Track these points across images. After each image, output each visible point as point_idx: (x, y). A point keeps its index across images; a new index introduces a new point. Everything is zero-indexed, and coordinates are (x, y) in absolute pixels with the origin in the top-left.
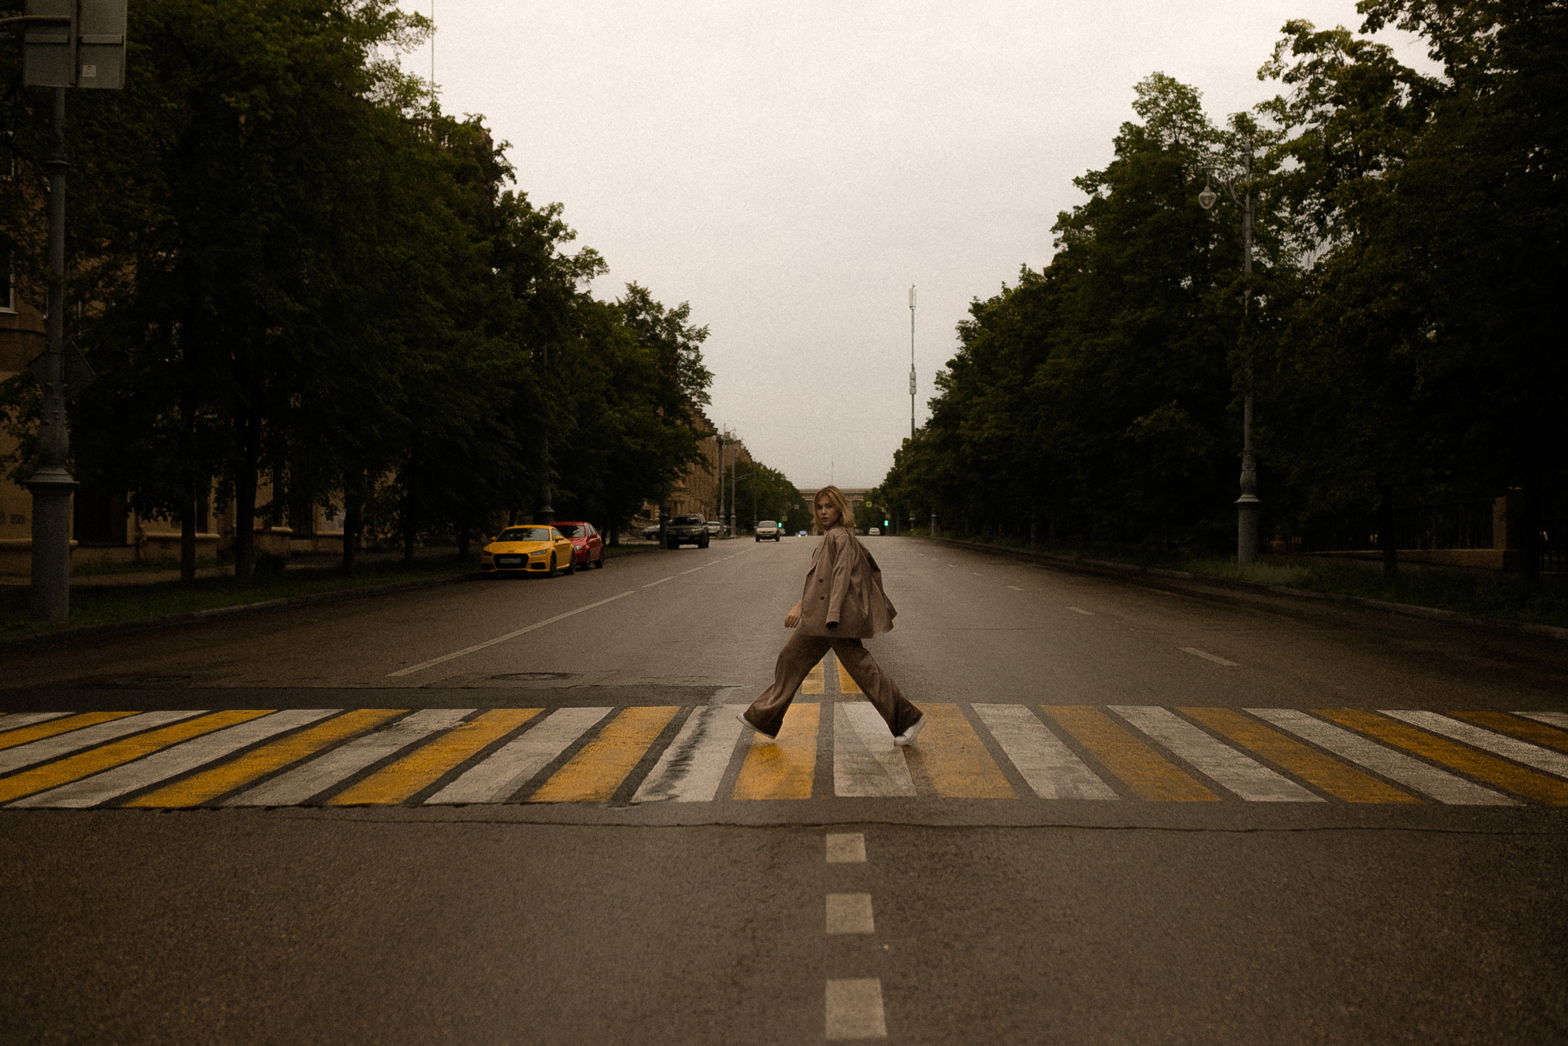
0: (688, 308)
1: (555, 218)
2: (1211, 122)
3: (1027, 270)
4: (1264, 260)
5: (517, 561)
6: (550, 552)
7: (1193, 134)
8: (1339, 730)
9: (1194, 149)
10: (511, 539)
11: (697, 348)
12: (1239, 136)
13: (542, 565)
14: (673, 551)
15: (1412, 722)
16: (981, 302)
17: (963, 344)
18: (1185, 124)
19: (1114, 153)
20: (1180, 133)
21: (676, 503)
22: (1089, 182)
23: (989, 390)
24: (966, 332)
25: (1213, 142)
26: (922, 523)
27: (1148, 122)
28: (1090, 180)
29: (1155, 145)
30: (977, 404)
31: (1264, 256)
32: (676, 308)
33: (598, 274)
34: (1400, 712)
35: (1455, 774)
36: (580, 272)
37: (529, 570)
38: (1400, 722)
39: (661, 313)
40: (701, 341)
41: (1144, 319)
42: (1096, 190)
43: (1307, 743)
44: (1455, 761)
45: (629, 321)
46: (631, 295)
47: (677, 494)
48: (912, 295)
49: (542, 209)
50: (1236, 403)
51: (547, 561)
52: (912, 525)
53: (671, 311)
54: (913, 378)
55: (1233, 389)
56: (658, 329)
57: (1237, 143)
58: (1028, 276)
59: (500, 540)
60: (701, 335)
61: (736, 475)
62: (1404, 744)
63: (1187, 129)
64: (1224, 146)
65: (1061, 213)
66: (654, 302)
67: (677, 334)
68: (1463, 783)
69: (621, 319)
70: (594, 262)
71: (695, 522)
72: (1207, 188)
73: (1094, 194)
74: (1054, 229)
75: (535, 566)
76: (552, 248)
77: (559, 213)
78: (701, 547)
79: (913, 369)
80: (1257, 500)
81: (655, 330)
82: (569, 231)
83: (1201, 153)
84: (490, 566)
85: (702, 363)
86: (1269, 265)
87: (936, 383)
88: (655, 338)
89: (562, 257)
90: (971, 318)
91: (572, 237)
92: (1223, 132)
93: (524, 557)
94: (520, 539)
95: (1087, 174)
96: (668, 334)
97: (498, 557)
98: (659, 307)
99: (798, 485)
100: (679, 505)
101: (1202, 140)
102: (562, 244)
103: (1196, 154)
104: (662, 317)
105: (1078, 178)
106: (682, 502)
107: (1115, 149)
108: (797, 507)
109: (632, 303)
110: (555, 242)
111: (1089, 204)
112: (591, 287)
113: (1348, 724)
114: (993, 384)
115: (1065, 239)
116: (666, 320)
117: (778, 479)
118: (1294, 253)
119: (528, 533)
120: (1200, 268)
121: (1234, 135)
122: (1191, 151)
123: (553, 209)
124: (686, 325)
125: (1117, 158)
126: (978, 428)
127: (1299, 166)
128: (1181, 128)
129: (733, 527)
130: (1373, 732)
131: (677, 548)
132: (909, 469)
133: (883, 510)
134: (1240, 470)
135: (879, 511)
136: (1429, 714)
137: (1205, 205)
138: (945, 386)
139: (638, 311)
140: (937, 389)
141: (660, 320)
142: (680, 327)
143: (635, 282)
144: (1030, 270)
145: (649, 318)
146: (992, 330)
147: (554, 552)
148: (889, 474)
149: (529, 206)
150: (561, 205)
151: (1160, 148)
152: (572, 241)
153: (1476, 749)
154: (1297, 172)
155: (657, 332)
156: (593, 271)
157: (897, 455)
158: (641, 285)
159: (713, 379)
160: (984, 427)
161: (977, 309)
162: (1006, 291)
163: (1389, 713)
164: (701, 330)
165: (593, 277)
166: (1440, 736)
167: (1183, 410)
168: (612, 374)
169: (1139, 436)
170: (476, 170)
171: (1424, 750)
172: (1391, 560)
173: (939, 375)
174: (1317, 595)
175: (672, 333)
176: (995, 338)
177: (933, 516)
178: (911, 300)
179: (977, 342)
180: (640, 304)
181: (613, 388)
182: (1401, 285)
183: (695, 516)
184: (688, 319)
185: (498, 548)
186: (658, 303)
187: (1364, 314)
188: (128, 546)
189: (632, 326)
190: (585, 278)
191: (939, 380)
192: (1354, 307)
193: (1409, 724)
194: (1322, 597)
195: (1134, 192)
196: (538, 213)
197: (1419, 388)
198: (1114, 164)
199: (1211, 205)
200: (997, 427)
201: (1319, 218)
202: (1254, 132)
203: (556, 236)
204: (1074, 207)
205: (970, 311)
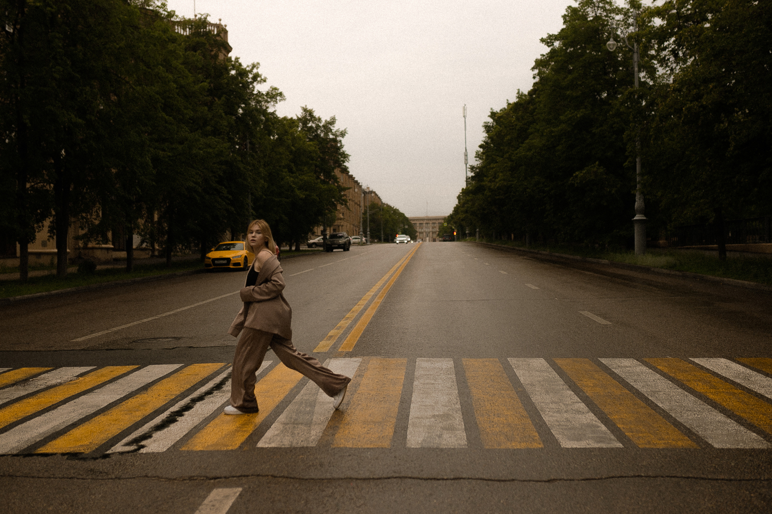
0: (335, 119)
1: (255, 71)
2: (616, 3)
3: (520, 92)
4: (648, 80)
5: (225, 262)
6: (243, 257)
7: (605, 10)
8: (658, 376)
9: (606, 18)
10: (224, 250)
11: (340, 141)
12: (631, 10)
13: (239, 264)
14: (329, 253)
15: (710, 368)
16: (495, 111)
17: (486, 135)
18: (601, 5)
19: (562, 24)
20: (598, 10)
21: (339, 226)
22: (548, 41)
23: (499, 159)
24: (488, 128)
25: (617, 14)
26: (472, 234)
27: (579, 4)
28: (549, 39)
29: (584, 17)
30: (493, 168)
31: (648, 78)
32: (328, 120)
33: (280, 101)
34: (704, 360)
35: (729, 416)
36: (269, 100)
37: (231, 267)
38: (702, 368)
39: (320, 122)
40: (343, 137)
41: (578, 116)
42: (553, 45)
43: (631, 388)
44: (732, 404)
45: (303, 127)
46: (304, 113)
47: (339, 221)
48: (464, 109)
49: (248, 66)
50: (629, 162)
51: (242, 262)
52: (468, 235)
53: (326, 121)
54: (466, 155)
55: (627, 154)
56: (319, 132)
57: (630, 14)
58: (520, 96)
59: (216, 250)
60: (343, 134)
61: (370, 210)
62: (700, 388)
63: (602, 8)
64: (622, 16)
65: (536, 60)
66: (317, 116)
67: (329, 134)
68: (732, 425)
69: (298, 127)
70: (277, 95)
71: (341, 237)
72: (611, 39)
73: (552, 47)
74: (533, 69)
75: (235, 264)
76: (254, 87)
77: (257, 68)
78: (345, 250)
79: (466, 150)
80: (645, 218)
81: (317, 132)
82: (263, 77)
83: (610, 21)
84: (210, 265)
85: (344, 149)
86: (651, 83)
87: (475, 157)
88: (318, 136)
89: (259, 92)
90: (491, 120)
91: (265, 81)
92: (622, 8)
93: (229, 260)
94: (229, 249)
95: (547, 36)
96: (324, 134)
97: (214, 260)
98: (320, 119)
99: (407, 215)
100: (340, 227)
101: (610, 13)
102: (259, 85)
103: (607, 21)
104: (321, 125)
105: (542, 38)
106: (342, 226)
107: (563, 21)
108: (406, 227)
109: (305, 117)
110: (255, 84)
111: (549, 53)
112: (276, 108)
113: (666, 370)
114: (502, 157)
115: (539, 74)
116: (323, 126)
117: (396, 212)
118: (666, 76)
119: (234, 245)
120: (610, 86)
121: (628, 10)
122: (605, 20)
123: (254, 66)
124: (335, 128)
125: (564, 27)
126: (494, 181)
127: (662, 23)
128: (598, 7)
129: (368, 238)
130: (680, 377)
131: (332, 251)
132: (464, 204)
133: (453, 228)
134: (635, 201)
135: (451, 228)
136: (723, 360)
137: (611, 49)
138: (480, 159)
139: (308, 122)
140: (476, 160)
141: (320, 126)
142: (331, 130)
143: (306, 106)
144: (522, 93)
145: (314, 125)
146: (501, 127)
147: (246, 257)
148: (455, 208)
149: (240, 65)
150: (258, 64)
151: (587, 19)
152: (265, 83)
153: (750, 391)
154: (662, 27)
155: (319, 133)
156: (277, 99)
157: (459, 197)
158: (309, 108)
159: (350, 158)
160: (497, 180)
161: (493, 115)
162: (509, 104)
163: (697, 360)
164: (342, 131)
165: (277, 103)
166: (726, 379)
167: (602, 167)
168: (291, 157)
169: (577, 183)
170: (205, 44)
171: (712, 393)
172: (722, 251)
173: (477, 153)
174: (677, 273)
175: (326, 134)
176: (502, 130)
177: (478, 230)
178: (464, 113)
179: (494, 133)
180: (309, 118)
181: (293, 165)
182: (714, 84)
183: (341, 233)
184: (335, 125)
185: (214, 254)
186: (319, 117)
187: (697, 105)
188: (17, 257)
189: (304, 130)
190: (272, 103)
191: (477, 155)
192: (691, 101)
193: (707, 370)
194: (681, 274)
195: (572, 44)
196: (245, 69)
197: (732, 148)
198: (563, 30)
199: (614, 49)
200: (504, 180)
201: (674, 53)
202: (640, 7)
203: (255, 81)
204: (541, 55)
205: (489, 116)
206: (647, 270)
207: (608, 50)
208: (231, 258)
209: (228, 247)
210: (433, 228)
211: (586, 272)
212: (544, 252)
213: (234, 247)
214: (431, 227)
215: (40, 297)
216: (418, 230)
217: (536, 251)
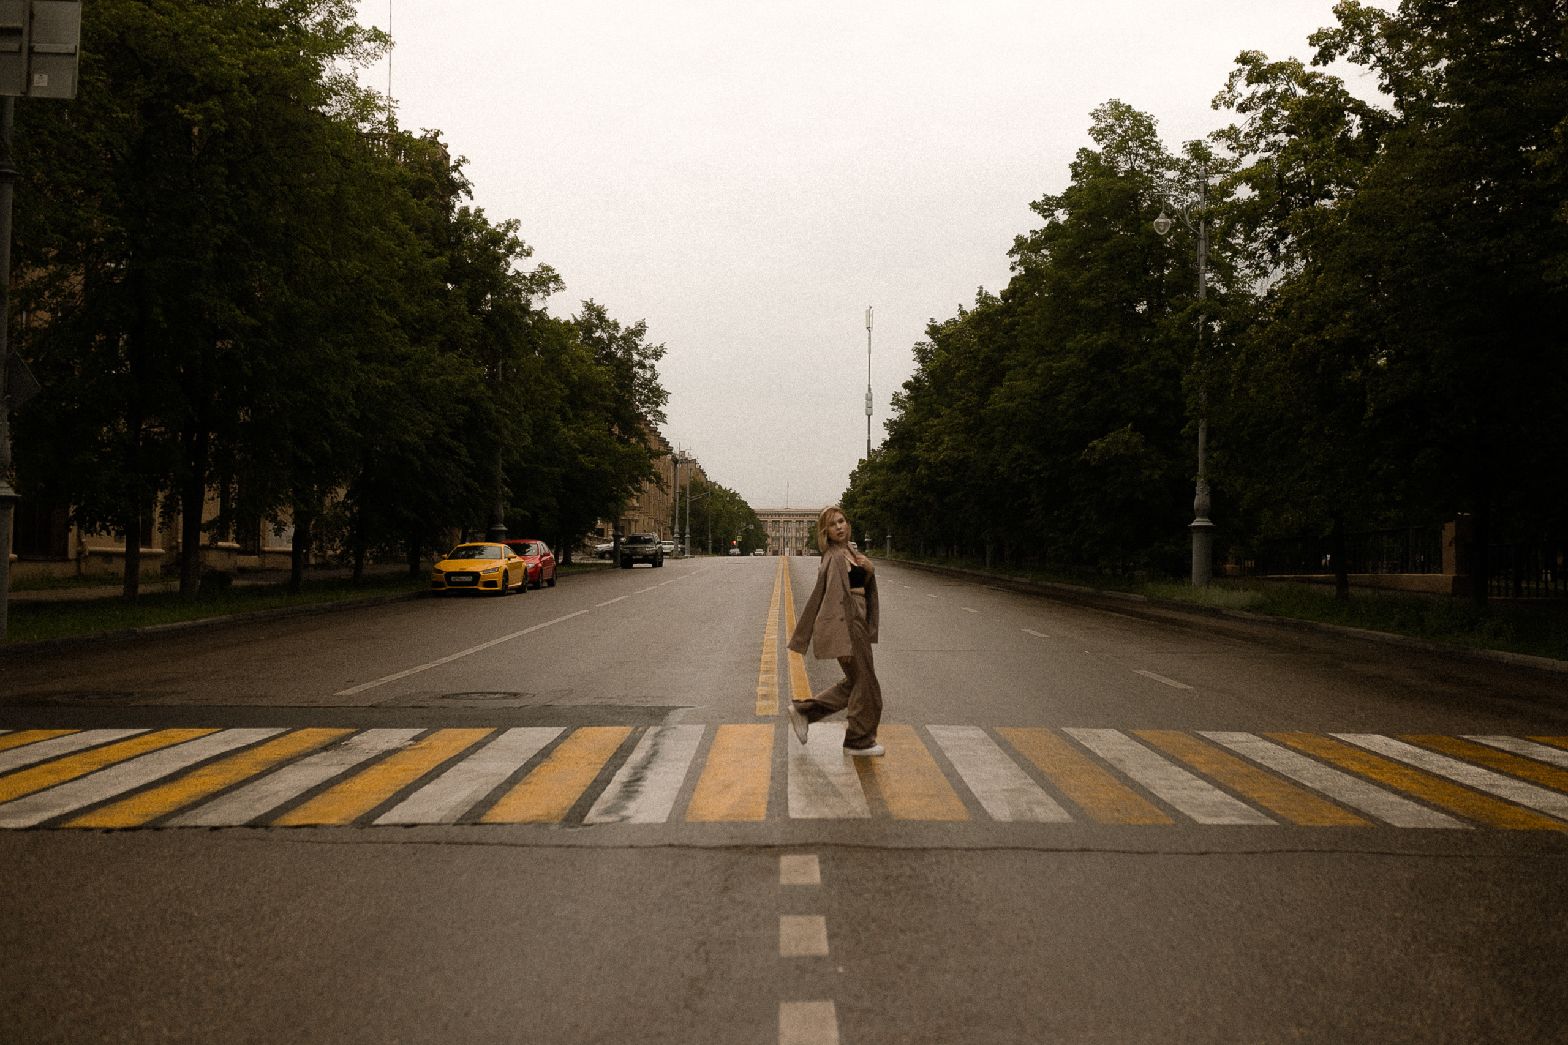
0: (645, 326)
1: (511, 234)
2: (1167, 149)
3: (984, 292)
4: (1218, 286)
5: (469, 579)
6: (502, 570)
7: (1148, 161)
8: (1292, 753)
9: (1150, 175)
10: (463, 557)
11: (653, 367)
12: (1194, 164)
13: (494, 584)
14: (626, 571)
15: (1363, 745)
16: (937, 324)
17: (919, 366)
18: (1141, 151)
19: (1070, 178)
20: (1136, 160)
21: (630, 522)
22: (1044, 207)
23: (945, 411)
24: (922, 354)
25: (1169, 169)
26: (878, 544)
27: (1104, 148)
28: (1047, 204)
29: (1110, 171)
30: (935, 426)
31: (1218, 282)
32: (632, 327)
33: (554, 291)
34: (1351, 736)
35: (1405, 797)
36: (536, 289)
37: (481, 588)
38: (1351, 745)
39: (617, 331)
40: (657, 360)
41: (1099, 343)
42: (1053, 215)
43: (1260, 766)
44: (1405, 784)
45: (585, 338)
46: (587, 312)
47: (631, 512)
48: (869, 315)
49: (499, 225)
50: (1189, 428)
51: (499, 580)
52: (868, 545)
53: (627, 329)
54: (869, 399)
55: (1187, 413)
56: (614, 347)
57: (1192, 171)
58: (984, 299)
59: (451, 557)
60: (658, 354)
61: (691, 494)
62: (1356, 767)
63: (1143, 156)
64: (1179, 173)
65: (1017, 237)
66: (610, 320)
67: (633, 352)
68: (1413, 806)
69: (576, 336)
70: (550, 279)
71: (649, 541)
72: (1162, 214)
73: (1050, 219)
74: (1011, 253)
75: (487, 584)
76: (508, 264)
77: (516, 230)
78: (654, 566)
79: (870, 389)
80: (1211, 524)
81: (610, 348)
82: (525, 247)
83: (1157, 180)
84: (441, 584)
85: (658, 381)
86: (1223, 291)
87: (892, 404)
88: (611, 356)
89: (518, 273)
90: (928, 340)
91: (529, 254)
92: (1178, 159)
93: (476, 575)
94: (472, 557)
95: (1044, 198)
96: (623, 352)
97: (449, 575)
98: (616, 325)
99: (753, 505)
100: (633, 524)
101: (1157, 167)
102: (519, 260)
103: (1152, 180)
104: (618, 335)
105: (1034, 202)
106: (636, 521)
107: (1071, 174)
108: (752, 527)
109: (588, 320)
110: (511, 258)
111: (1046, 229)
112: (547, 304)
113: (1300, 747)
114: (949, 406)
115: (1021, 263)
116: (622, 338)
117: (733, 499)
118: (1247, 280)
119: (480, 551)
120: (1156, 293)
121: (1188, 162)
122: (1146, 178)
123: (509, 226)
124: (643, 343)
125: (1074, 184)
126: (935, 450)
127: (1252, 194)
128: (1137, 155)
129: (687, 546)
130: (1325, 755)
131: (631, 567)
132: (865, 490)
134: (1194, 494)
136: (1378, 737)
137: (1160, 231)
138: (901, 407)
139: (594, 329)
140: (893, 410)
141: (616, 338)
142: (636, 345)
143: (592, 300)
144: (987, 293)
145: (605, 336)
146: (948, 353)
147: (506, 571)
148: (844, 495)
149: (485, 222)
150: (518, 221)
151: (1116, 174)
152: (529, 258)
153: (1425, 772)
154: (1251, 200)
155: (613, 350)
156: (549, 288)
157: (853, 476)
158: (597, 303)
159: (669, 398)
160: (940, 448)
161: (934, 331)
162: (963, 313)
163: (1340, 736)
164: (657, 348)
165: (549, 294)
166: (1391, 760)
167: (1138, 433)
168: (567, 392)
169: (1094, 459)
170: (432, 185)
171: (1375, 773)
172: (1343, 584)
173: (895, 396)
174: (1270, 618)
175: (628, 352)
176: (951, 360)
177: (888, 537)
178: (868, 321)
179: (936, 364)
180: (596, 322)
181: (568, 406)
182: (1352, 313)
183: (649, 535)
184: (644, 337)
185: (450, 565)
186: (615, 321)
187: (1316, 341)
188: (70, 560)
189: (587, 344)
190: (541, 295)
191: (895, 401)
192: (1306, 333)
193: (1360, 747)
194: (1275, 620)
195: (1090, 217)
196: (495, 229)
197: (1370, 414)
198: (1070, 189)
199: (1166, 231)
200: (954, 448)
201: (1272, 246)
202: (1209, 160)
203: (512, 253)
204: (1031, 231)
205: (926, 333)
206: (1215, 612)
207: (1155, 232)
208: (481, 573)
209: (471, 553)
210: (797, 530)
211: (1113, 614)
212: (1023, 580)
213: (480, 554)
214: (794, 530)
215: (206, 626)
216: (771, 533)
217: (1007, 577)
